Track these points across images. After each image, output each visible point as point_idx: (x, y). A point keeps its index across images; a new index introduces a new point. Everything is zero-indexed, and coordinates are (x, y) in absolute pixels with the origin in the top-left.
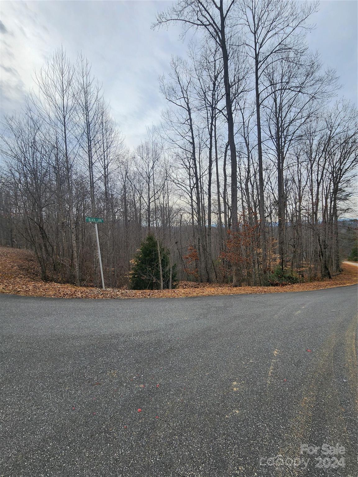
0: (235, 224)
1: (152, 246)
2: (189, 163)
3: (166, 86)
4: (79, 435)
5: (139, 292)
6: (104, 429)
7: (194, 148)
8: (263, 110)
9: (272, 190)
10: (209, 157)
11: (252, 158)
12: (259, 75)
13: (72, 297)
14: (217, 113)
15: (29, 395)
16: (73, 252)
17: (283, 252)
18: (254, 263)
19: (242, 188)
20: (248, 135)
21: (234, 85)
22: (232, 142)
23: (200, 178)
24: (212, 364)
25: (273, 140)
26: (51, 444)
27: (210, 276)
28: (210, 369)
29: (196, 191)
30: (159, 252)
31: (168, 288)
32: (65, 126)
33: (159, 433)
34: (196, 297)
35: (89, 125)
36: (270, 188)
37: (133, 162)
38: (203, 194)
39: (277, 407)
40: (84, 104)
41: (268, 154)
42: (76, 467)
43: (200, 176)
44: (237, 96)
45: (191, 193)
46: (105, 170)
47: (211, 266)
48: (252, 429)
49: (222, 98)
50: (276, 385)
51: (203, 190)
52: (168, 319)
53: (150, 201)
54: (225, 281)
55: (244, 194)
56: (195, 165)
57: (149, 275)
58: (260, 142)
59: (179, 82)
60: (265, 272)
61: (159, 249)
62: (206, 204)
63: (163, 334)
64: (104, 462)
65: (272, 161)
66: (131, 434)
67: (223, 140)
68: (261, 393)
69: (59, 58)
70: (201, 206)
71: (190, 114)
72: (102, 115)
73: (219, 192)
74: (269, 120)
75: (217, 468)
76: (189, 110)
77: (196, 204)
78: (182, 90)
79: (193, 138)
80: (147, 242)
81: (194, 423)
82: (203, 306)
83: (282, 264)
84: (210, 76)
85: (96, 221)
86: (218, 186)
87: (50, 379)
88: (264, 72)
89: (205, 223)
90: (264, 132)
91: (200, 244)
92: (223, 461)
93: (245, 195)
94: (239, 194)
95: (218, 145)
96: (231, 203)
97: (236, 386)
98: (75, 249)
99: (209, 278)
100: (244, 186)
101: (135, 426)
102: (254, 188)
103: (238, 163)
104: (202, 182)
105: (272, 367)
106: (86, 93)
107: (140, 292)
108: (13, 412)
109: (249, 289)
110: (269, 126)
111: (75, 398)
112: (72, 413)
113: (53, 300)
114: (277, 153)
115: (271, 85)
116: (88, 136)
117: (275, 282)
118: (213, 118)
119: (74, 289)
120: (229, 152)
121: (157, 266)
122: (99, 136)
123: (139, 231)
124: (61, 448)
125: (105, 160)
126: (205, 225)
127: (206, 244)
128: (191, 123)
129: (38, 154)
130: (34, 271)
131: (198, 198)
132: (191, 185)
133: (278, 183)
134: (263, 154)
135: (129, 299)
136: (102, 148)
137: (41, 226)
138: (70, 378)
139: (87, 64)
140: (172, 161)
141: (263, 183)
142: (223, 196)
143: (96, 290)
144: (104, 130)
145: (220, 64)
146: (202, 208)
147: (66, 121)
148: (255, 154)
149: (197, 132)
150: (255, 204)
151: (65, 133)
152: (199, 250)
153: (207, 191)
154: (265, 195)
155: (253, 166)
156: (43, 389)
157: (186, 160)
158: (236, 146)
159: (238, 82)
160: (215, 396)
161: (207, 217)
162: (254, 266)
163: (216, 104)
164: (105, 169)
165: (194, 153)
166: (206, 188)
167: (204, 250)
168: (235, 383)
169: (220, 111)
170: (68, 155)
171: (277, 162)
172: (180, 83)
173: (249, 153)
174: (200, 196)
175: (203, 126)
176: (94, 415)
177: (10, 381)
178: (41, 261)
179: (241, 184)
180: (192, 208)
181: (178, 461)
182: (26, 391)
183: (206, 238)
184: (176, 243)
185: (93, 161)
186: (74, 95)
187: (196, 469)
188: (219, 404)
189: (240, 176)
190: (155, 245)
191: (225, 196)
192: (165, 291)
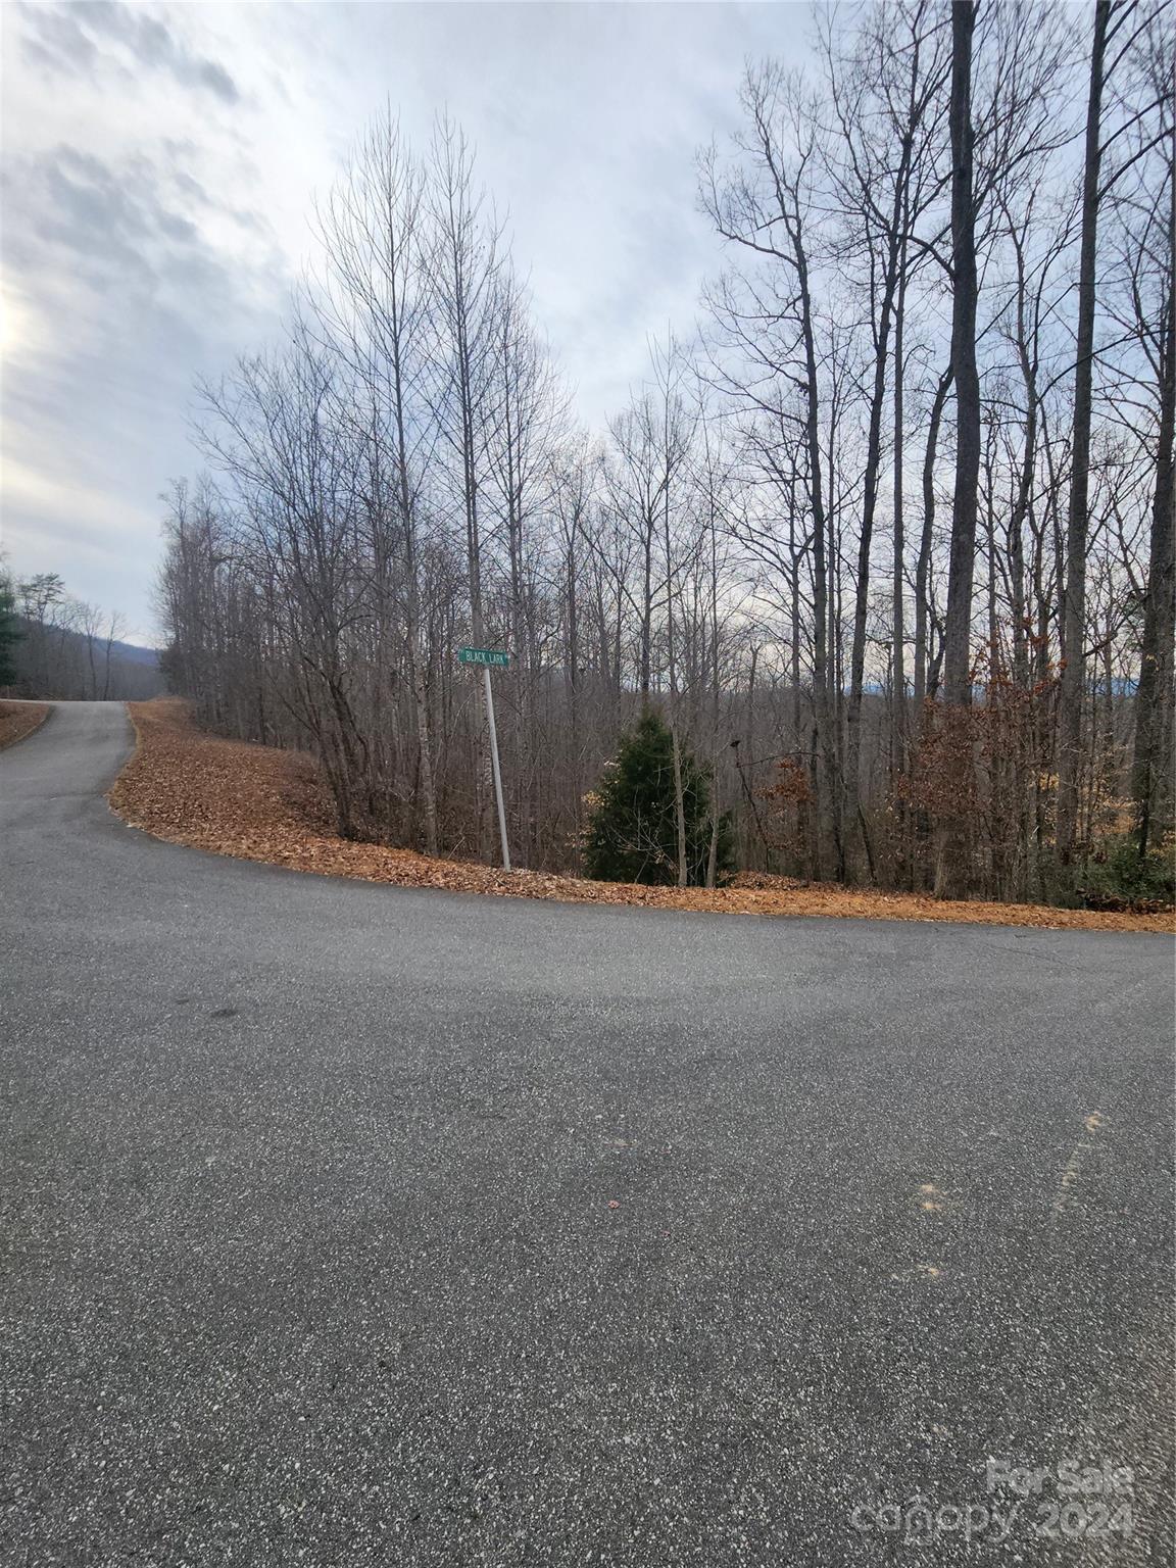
0: (956, 677)
1: (655, 750)
2: (794, 462)
3: (721, 185)
4: (450, 1232)
5: (611, 889)
6: (515, 1230)
7: (813, 404)
8: (1110, 219)
9: (1125, 550)
10: (868, 434)
11: (1044, 425)
12: (1106, 69)
13: (422, 884)
14: (912, 259)
15: (323, 1113)
16: (419, 759)
17: (1152, 788)
18: (1023, 823)
19: (993, 549)
20: (1036, 333)
21: (990, 131)
22: (967, 366)
23: (831, 514)
24: (848, 1120)
25: (1148, 339)
26: (381, 1237)
27: (849, 862)
28: (842, 1135)
29: (813, 562)
30: (677, 766)
31: (702, 884)
32: (397, 367)
33: (674, 1274)
34: (797, 918)
35: (467, 360)
36: (1114, 541)
37: (600, 474)
38: (838, 573)
39: (1086, 1287)
40: (452, 289)
41: (1116, 403)
42: (445, 1305)
43: (832, 508)
44: (1001, 177)
45: (795, 573)
46: (512, 506)
47: (855, 828)
48: (986, 1331)
49: (936, 193)
50: (1086, 1222)
51: (840, 556)
52: (704, 971)
53: (652, 605)
54: (905, 879)
55: (1002, 569)
56: (815, 466)
57: (644, 842)
58: (1086, 357)
59: (769, 158)
60: (1066, 859)
61: (676, 757)
62: (849, 610)
63: (685, 1013)
64: (518, 1310)
65: (1134, 430)
66: (590, 1258)
67: (929, 363)
68: (1026, 1233)
69: (380, 144)
70: (827, 617)
71: (803, 280)
72: (505, 319)
73: (899, 564)
74: (1134, 258)
75: (857, 1408)
76: (801, 265)
77: (812, 611)
78: (779, 189)
79: (811, 368)
80: (640, 736)
81: (781, 1270)
82: (821, 946)
83: (1141, 834)
84: (892, 112)
85: (487, 659)
86: (899, 544)
87: (372, 1083)
88: (1131, 52)
89: (838, 677)
90: (1106, 312)
91: (820, 751)
92: (878, 1397)
93: (1004, 575)
94: (981, 570)
95: (906, 384)
96: (945, 605)
97: (931, 1197)
98: (426, 752)
99: (843, 870)
100: (1000, 537)
101: (600, 1240)
102: (1045, 542)
103: (984, 446)
104: (839, 531)
105: (1072, 1164)
106: (458, 248)
107: (615, 887)
108: (289, 1145)
109: (996, 911)
110: (1134, 286)
111: (437, 1139)
112: (432, 1175)
113: (372, 888)
114: (1160, 396)
115: (1160, 102)
116: (464, 397)
117: (1107, 898)
118: (896, 280)
119: (424, 865)
120: (951, 409)
121: (670, 813)
122: (496, 396)
123: (613, 703)
124: (408, 1252)
125: (511, 473)
126: (839, 684)
127: (840, 750)
128: (806, 311)
129: (325, 465)
130: (319, 810)
131: (819, 589)
132: (796, 541)
133: (1152, 516)
134: (1095, 406)
135: (581, 901)
136: (504, 433)
137: (336, 684)
138: (423, 1091)
139: (463, 150)
140: (730, 460)
141: (1086, 522)
142: (914, 581)
143: (485, 872)
144: (509, 370)
145: (936, 51)
146: (831, 626)
147: (400, 351)
148: (1059, 407)
149: (829, 341)
150: (1044, 605)
151: (398, 390)
152: (813, 769)
153: (855, 561)
154: (1092, 570)
155: (1049, 454)
156: (357, 1105)
157: (782, 452)
158: (981, 383)
159: (1012, 112)
160: (855, 1212)
161: (848, 655)
162: (1023, 836)
163: (907, 225)
164: (511, 502)
165: (811, 425)
166: (850, 548)
167: (833, 769)
168: (929, 1188)
169: (927, 248)
170: (406, 460)
171: (1156, 431)
172: (771, 164)
173: (1033, 404)
174: (827, 583)
175: (849, 317)
176: (488, 1191)
177: (277, 1074)
178: (337, 786)
179: (990, 530)
180: (796, 626)
181: (731, 1360)
182: (315, 1102)
183: (840, 730)
184: (735, 744)
185: (478, 477)
186: (423, 262)
187: (786, 1395)
188: (869, 1238)
189: (989, 501)
190: (664, 744)
191: (921, 578)
192: (694, 892)
